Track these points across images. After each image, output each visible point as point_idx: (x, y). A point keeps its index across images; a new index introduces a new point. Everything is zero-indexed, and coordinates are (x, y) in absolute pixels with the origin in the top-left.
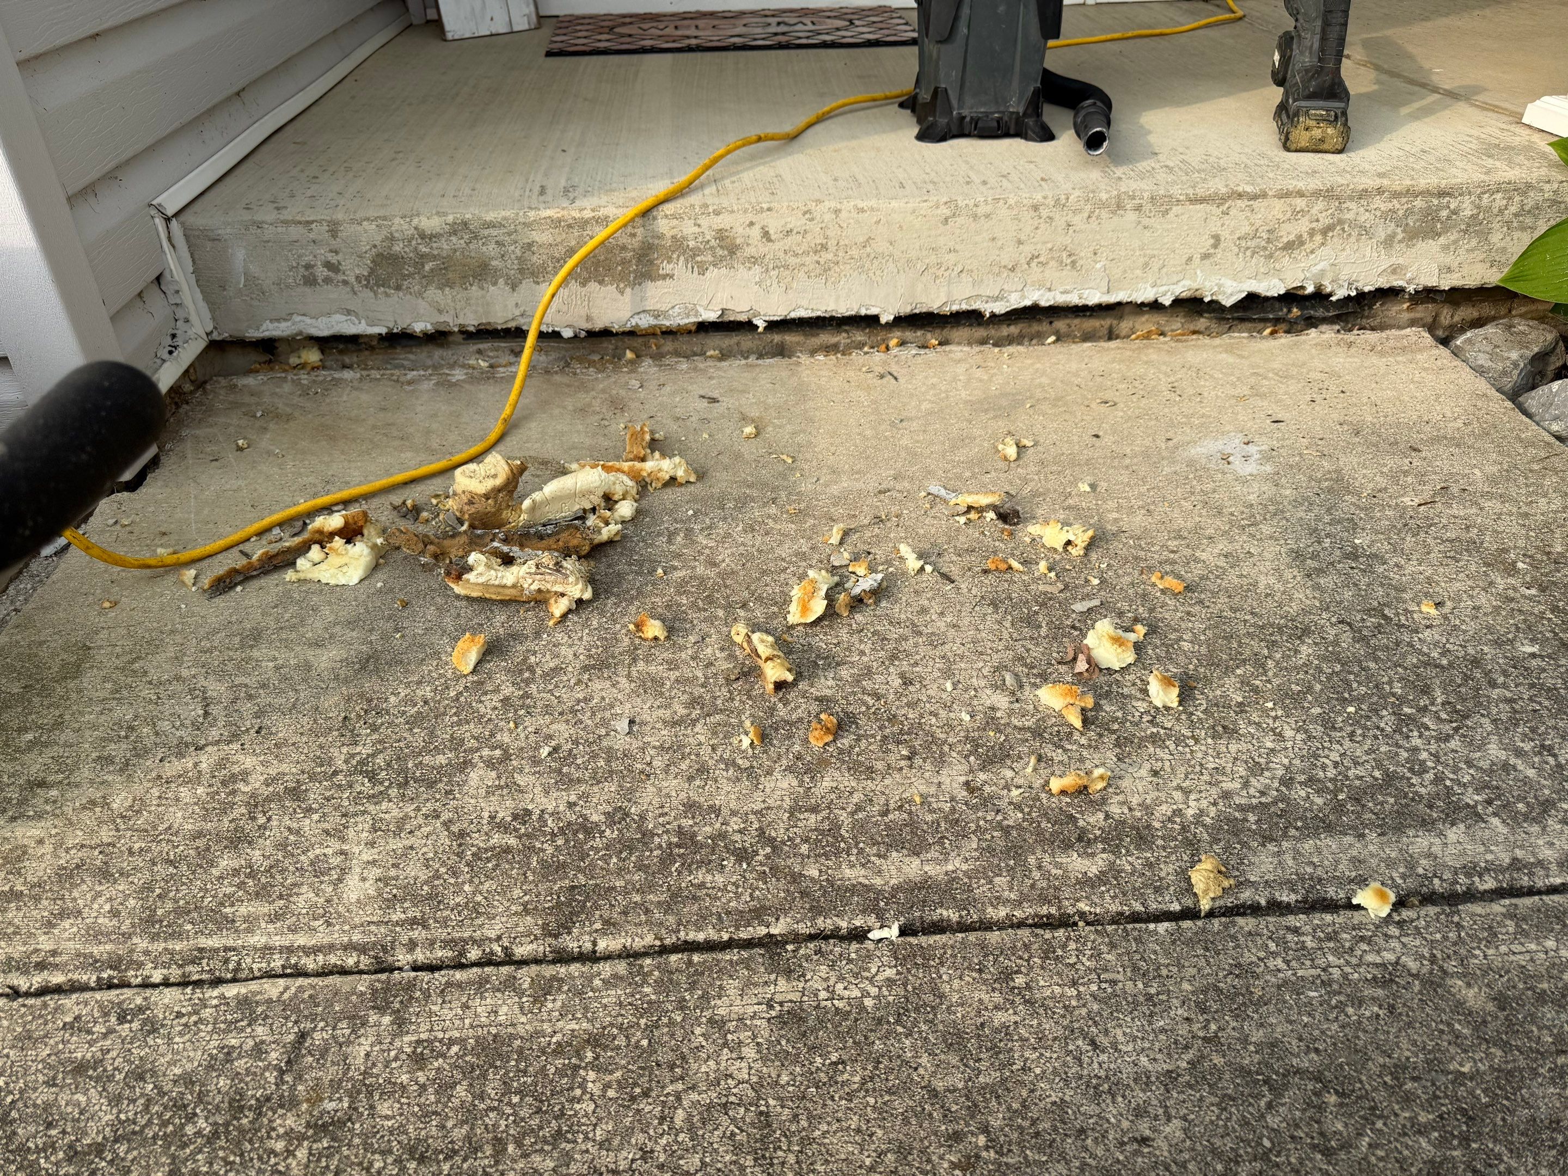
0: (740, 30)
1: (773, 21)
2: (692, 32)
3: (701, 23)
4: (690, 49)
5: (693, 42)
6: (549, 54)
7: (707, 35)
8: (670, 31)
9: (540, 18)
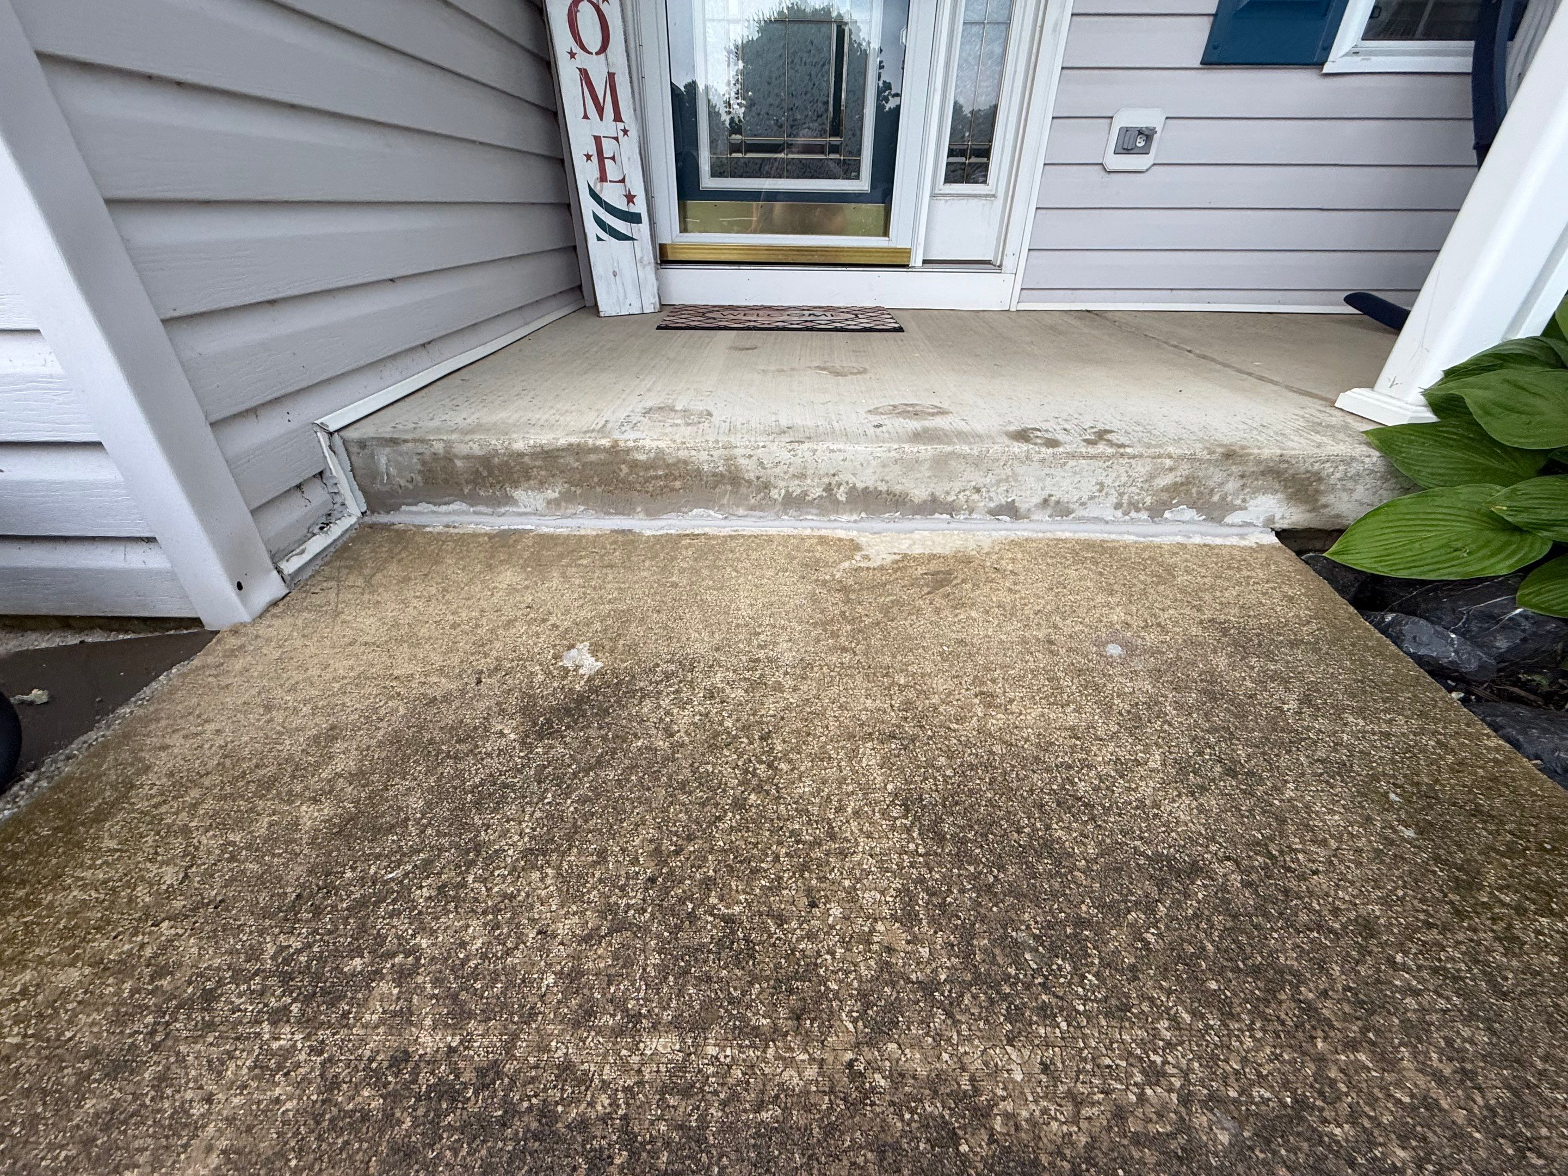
0: (785, 318)
1: (807, 313)
2: (755, 318)
3: (761, 313)
4: (749, 329)
5: (752, 324)
6: (659, 328)
7: (763, 320)
8: (741, 317)
9: (662, 305)
